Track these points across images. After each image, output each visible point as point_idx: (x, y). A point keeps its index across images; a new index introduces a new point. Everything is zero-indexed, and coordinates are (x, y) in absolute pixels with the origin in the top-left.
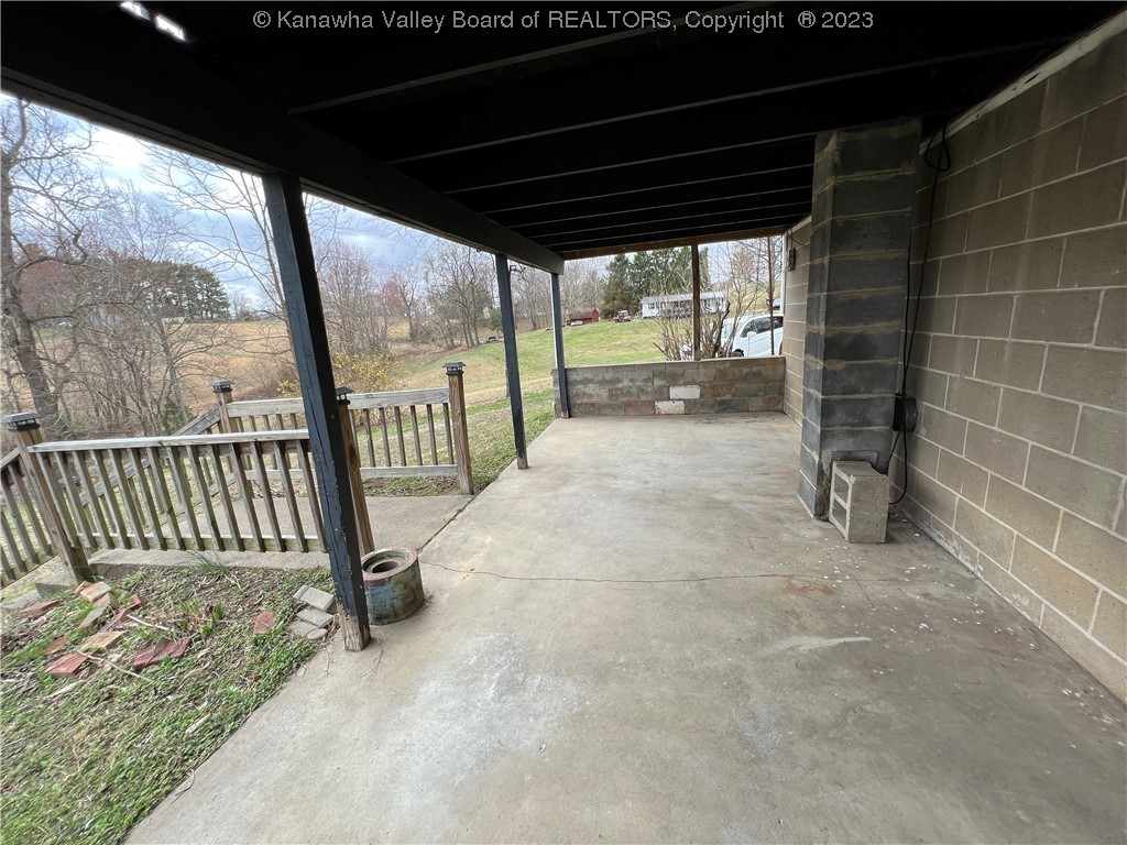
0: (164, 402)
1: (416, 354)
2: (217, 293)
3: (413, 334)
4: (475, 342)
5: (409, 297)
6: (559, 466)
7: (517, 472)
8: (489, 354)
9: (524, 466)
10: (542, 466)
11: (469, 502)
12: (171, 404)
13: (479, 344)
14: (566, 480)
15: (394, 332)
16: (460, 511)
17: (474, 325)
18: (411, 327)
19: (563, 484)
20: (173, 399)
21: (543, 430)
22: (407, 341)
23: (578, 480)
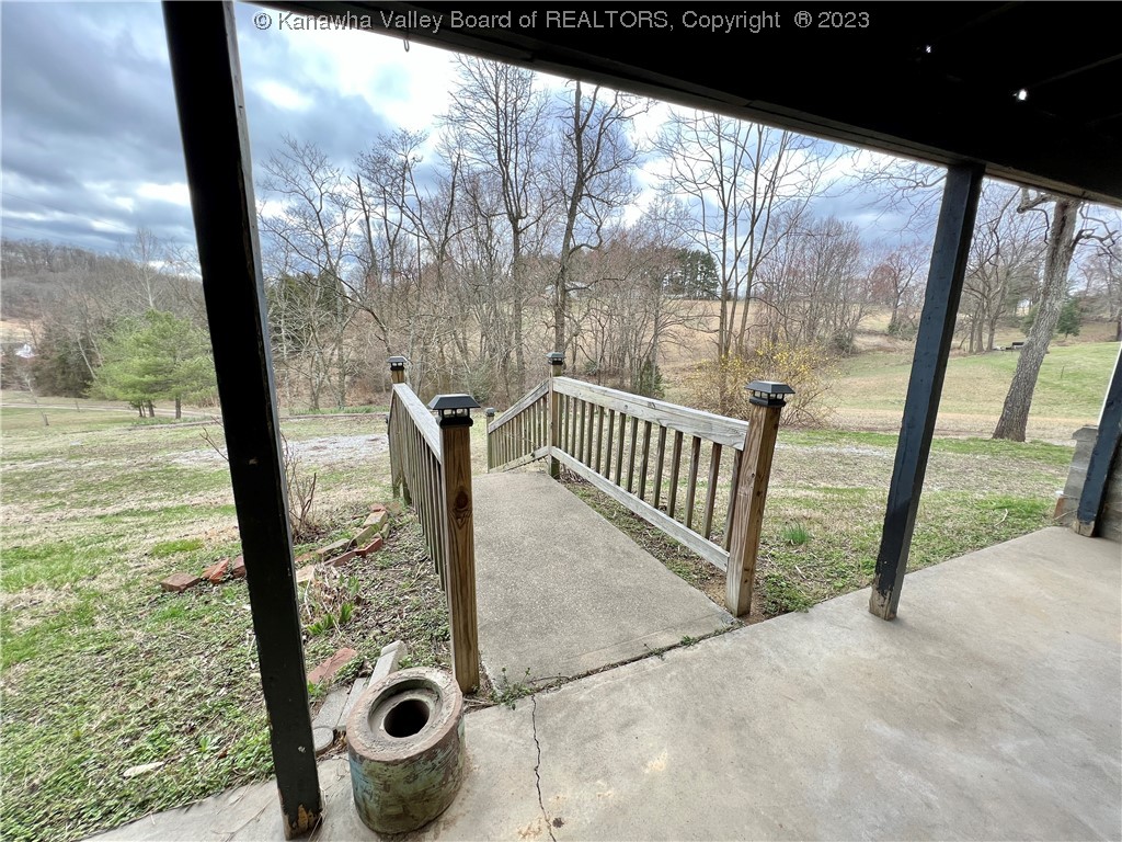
0: (645, 360)
1: (888, 350)
2: (711, 275)
3: (892, 328)
4: (985, 347)
5: (902, 283)
6: (975, 660)
7: (862, 616)
8: (1003, 367)
9: (886, 609)
10: (930, 636)
11: (718, 633)
12: (648, 362)
13: (991, 349)
14: (962, 719)
15: (867, 323)
16: (687, 643)
17: (992, 324)
18: (894, 318)
19: (952, 727)
20: (651, 359)
21: (998, 540)
22: (882, 334)
23: (1008, 747)
